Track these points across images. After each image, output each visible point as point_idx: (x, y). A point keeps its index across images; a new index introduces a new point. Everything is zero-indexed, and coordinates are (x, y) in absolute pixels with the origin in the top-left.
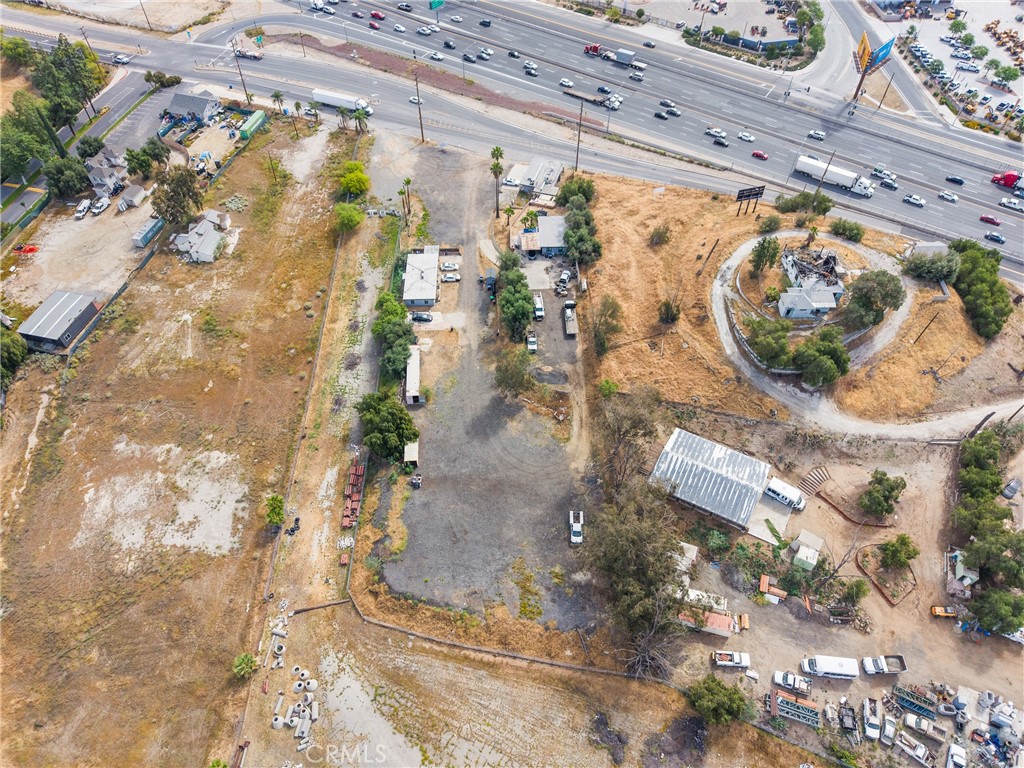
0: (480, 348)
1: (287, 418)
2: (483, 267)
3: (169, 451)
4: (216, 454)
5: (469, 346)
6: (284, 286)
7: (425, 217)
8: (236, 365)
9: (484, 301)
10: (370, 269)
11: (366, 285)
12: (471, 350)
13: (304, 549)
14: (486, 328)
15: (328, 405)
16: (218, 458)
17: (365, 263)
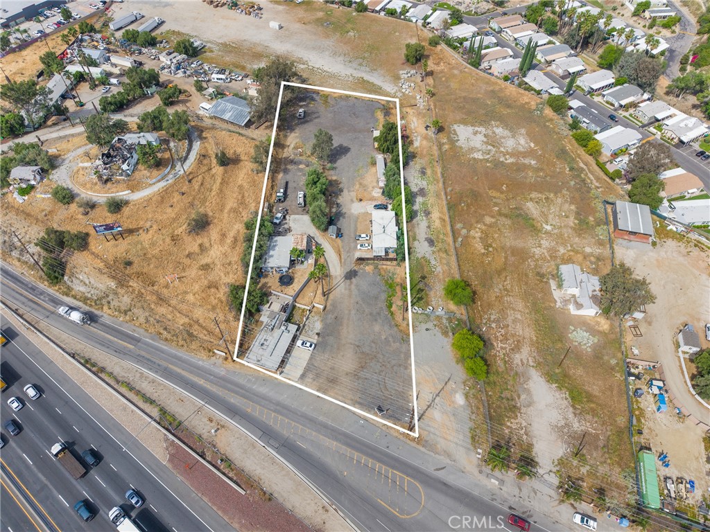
0: (341, 191)
1: (450, 171)
2: (338, 246)
3: (506, 160)
4: (481, 157)
5: (349, 191)
6: (491, 249)
7: (390, 306)
8: (495, 198)
9: (339, 220)
10: (427, 256)
11: (426, 244)
12: (348, 188)
13: (420, 121)
14: (339, 201)
15: (429, 172)
16: (478, 156)
17: (433, 262)
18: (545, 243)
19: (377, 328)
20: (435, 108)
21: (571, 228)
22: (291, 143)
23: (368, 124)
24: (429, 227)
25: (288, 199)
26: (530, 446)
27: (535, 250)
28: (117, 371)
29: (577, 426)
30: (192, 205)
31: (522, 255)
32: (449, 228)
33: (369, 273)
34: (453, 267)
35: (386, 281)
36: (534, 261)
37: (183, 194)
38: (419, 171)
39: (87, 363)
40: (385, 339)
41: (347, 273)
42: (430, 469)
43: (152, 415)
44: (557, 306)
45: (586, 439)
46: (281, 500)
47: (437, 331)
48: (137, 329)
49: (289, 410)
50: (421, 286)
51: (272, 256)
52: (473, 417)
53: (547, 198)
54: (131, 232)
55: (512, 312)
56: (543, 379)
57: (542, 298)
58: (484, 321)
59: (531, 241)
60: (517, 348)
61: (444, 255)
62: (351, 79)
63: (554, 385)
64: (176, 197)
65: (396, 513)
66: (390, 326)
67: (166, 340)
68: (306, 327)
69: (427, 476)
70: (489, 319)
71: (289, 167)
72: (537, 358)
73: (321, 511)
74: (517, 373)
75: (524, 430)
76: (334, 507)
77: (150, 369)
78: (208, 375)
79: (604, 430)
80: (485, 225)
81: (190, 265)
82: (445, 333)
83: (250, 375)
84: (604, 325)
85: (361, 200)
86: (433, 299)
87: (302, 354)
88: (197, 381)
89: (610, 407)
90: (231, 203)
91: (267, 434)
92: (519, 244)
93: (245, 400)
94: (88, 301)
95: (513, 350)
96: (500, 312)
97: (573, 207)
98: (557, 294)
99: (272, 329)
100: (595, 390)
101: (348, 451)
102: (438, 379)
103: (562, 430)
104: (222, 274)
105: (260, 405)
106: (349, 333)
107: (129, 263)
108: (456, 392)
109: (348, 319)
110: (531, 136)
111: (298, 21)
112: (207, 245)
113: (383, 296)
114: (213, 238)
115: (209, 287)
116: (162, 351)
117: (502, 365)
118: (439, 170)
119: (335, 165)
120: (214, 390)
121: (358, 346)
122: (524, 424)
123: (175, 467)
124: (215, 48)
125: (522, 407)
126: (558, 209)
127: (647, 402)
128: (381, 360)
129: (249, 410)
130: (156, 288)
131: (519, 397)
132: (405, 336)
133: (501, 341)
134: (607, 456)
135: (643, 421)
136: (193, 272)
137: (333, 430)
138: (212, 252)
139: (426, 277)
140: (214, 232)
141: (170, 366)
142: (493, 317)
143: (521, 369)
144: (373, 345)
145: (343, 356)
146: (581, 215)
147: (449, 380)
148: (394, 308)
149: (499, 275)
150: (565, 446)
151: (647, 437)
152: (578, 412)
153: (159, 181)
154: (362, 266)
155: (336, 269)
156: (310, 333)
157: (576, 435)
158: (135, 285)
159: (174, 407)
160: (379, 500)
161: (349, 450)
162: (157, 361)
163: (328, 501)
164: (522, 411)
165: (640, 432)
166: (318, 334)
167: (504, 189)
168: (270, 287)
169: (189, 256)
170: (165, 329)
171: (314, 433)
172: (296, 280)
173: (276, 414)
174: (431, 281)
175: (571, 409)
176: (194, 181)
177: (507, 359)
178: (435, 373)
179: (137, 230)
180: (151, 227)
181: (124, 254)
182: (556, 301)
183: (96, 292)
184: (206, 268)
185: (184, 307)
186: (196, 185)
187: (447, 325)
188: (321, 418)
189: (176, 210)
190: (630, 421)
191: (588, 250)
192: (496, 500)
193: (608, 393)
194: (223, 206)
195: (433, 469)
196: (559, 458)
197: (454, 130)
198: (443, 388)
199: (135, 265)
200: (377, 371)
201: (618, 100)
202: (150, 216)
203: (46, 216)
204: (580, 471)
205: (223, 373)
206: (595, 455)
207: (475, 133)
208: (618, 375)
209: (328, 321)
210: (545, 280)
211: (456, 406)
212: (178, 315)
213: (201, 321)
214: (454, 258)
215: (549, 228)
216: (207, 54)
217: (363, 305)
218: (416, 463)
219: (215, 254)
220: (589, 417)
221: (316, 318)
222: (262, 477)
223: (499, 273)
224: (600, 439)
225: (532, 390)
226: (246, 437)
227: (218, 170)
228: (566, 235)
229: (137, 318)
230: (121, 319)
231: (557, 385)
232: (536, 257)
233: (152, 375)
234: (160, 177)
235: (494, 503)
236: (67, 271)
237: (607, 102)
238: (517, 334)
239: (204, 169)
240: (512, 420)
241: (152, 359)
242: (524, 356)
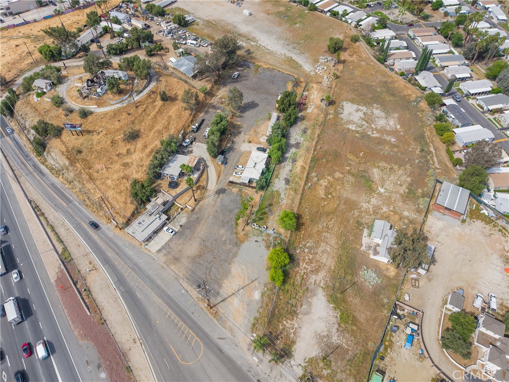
0: (240, 133)
1: (326, 134)
2: (221, 170)
4: (354, 129)
5: (245, 134)
6: (330, 196)
7: (238, 219)
8: (351, 160)
9: (229, 152)
10: (280, 190)
11: (284, 182)
12: (245, 132)
13: (319, 95)
14: (235, 140)
15: (309, 132)
17: (282, 196)
18: (374, 201)
19: (222, 231)
20: (335, 87)
21: (400, 194)
22: (220, 94)
23: (279, 90)
24: (291, 171)
25: (199, 131)
26: (294, 342)
27: (364, 204)
28: (51, 218)
29: (335, 339)
30: (133, 122)
31: (351, 205)
32: (305, 175)
33: (234, 193)
34: (296, 202)
35: (243, 202)
36: (359, 212)
37: (129, 114)
38: (302, 130)
39: (36, 208)
40: (224, 240)
41: (219, 190)
42: (214, 336)
43: (58, 250)
44: (361, 249)
45: (338, 350)
46: (110, 326)
47: (263, 245)
48: (73, 195)
49: (140, 270)
50: (266, 210)
51: (170, 167)
52: (261, 310)
53: (391, 169)
54: (89, 132)
55: (325, 244)
56: (326, 299)
57: (353, 241)
58: (301, 246)
59: (364, 197)
60: (316, 271)
61: (292, 193)
62: (283, 56)
63: (332, 305)
64: (125, 115)
65: (178, 358)
66: (232, 233)
67: (87, 205)
68: (175, 220)
69: (210, 340)
70: (305, 246)
71: (210, 110)
72: (328, 282)
73: (131, 341)
74: (307, 289)
75: (294, 330)
76: (141, 341)
77: (70, 221)
78: (102, 234)
79: (355, 348)
80: (333, 178)
81: (117, 161)
82: (268, 247)
83: (126, 241)
84: (392, 271)
85: (250, 142)
86: (270, 221)
87: (165, 236)
88: (94, 236)
89: (368, 333)
90: (159, 127)
91: (120, 281)
92: (354, 197)
93: (117, 256)
94: (53, 171)
95: (312, 271)
96: (316, 242)
97: (409, 179)
98: (365, 240)
99: (150, 215)
100: (362, 317)
101: (165, 307)
102: (248, 277)
103: (321, 339)
104: (134, 172)
105: (124, 262)
106: (202, 231)
107: (80, 152)
108: (257, 290)
109: (205, 221)
110: (401, 121)
111: (265, 12)
112: (132, 150)
113: (237, 211)
114: (138, 147)
115: (123, 178)
116: (81, 212)
117: (299, 281)
118: (317, 132)
119: (243, 115)
120: (101, 245)
121: (204, 241)
122: (296, 326)
123: (57, 286)
124: (201, 22)
125: (300, 314)
126: (396, 178)
127: (399, 339)
128: (215, 254)
129: (116, 263)
130: (91, 171)
131: (301, 305)
132: (238, 242)
133: (306, 263)
134: (348, 367)
135: (389, 351)
136: (117, 166)
137: (163, 291)
138: (134, 156)
139: (272, 205)
140: (140, 144)
141: (82, 222)
142: (308, 244)
143: (312, 287)
144: (214, 242)
145: (191, 245)
146: (413, 186)
147: (256, 280)
148: (240, 221)
149: (327, 216)
150: (319, 350)
151: (387, 364)
152: (340, 329)
153: (118, 103)
154: (231, 187)
155: (212, 186)
156: (176, 224)
157: (331, 345)
158: (79, 166)
159: (72, 249)
160: (171, 347)
161: (167, 307)
162: (76, 218)
163: (139, 336)
164: (299, 317)
165: (382, 358)
166: (181, 226)
167: (361, 155)
168: (162, 187)
169: (118, 155)
170: (88, 198)
171: (149, 290)
172: (180, 187)
173: (131, 271)
174: (274, 208)
175: (336, 326)
176: (140, 108)
177: (305, 277)
178: (248, 272)
179: (93, 132)
180: (102, 131)
181: (79, 146)
182: (362, 245)
183: (58, 166)
184: (126, 165)
185: (103, 187)
186: (140, 110)
187: (272, 241)
188: (158, 282)
189: (121, 124)
190: (379, 348)
191: (406, 213)
192: (251, 372)
193: (371, 322)
194: (153, 127)
195: (216, 337)
196: (310, 357)
197: (343, 106)
198: (249, 284)
199: (83, 154)
200: (209, 261)
201: (487, 105)
202: (104, 125)
203: (45, 112)
204: (322, 371)
205: (111, 235)
206: (339, 364)
207: (357, 111)
208: (385, 312)
209: (191, 219)
210: (361, 228)
211: (252, 299)
212: (98, 191)
213: (110, 199)
214: (299, 197)
215: (382, 190)
216: (195, 26)
217: (220, 214)
218: (207, 330)
219: (135, 157)
220: (347, 335)
221: (184, 215)
222: (105, 308)
223: (328, 214)
224: (348, 354)
225: (313, 304)
226: (107, 280)
227: (159, 103)
228: (393, 199)
229: (75, 188)
230: (67, 186)
231: (334, 305)
232: (362, 209)
233: (69, 225)
234: (119, 101)
235: (249, 374)
236: (47, 149)
237: (479, 105)
238: (321, 261)
239: (150, 100)
240: (289, 321)
241: (74, 216)
242: (320, 278)
